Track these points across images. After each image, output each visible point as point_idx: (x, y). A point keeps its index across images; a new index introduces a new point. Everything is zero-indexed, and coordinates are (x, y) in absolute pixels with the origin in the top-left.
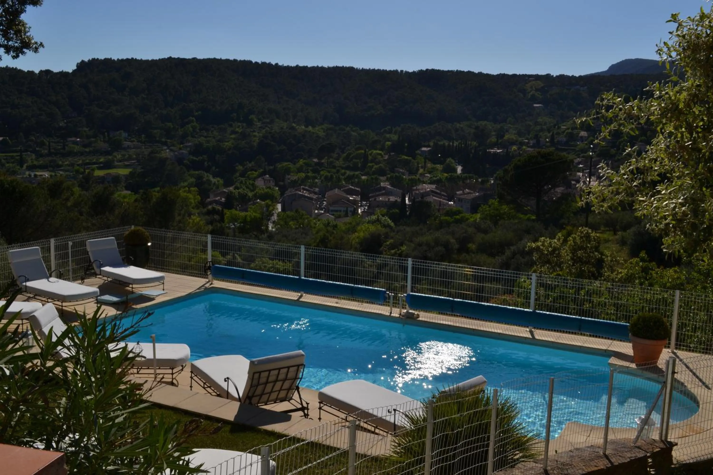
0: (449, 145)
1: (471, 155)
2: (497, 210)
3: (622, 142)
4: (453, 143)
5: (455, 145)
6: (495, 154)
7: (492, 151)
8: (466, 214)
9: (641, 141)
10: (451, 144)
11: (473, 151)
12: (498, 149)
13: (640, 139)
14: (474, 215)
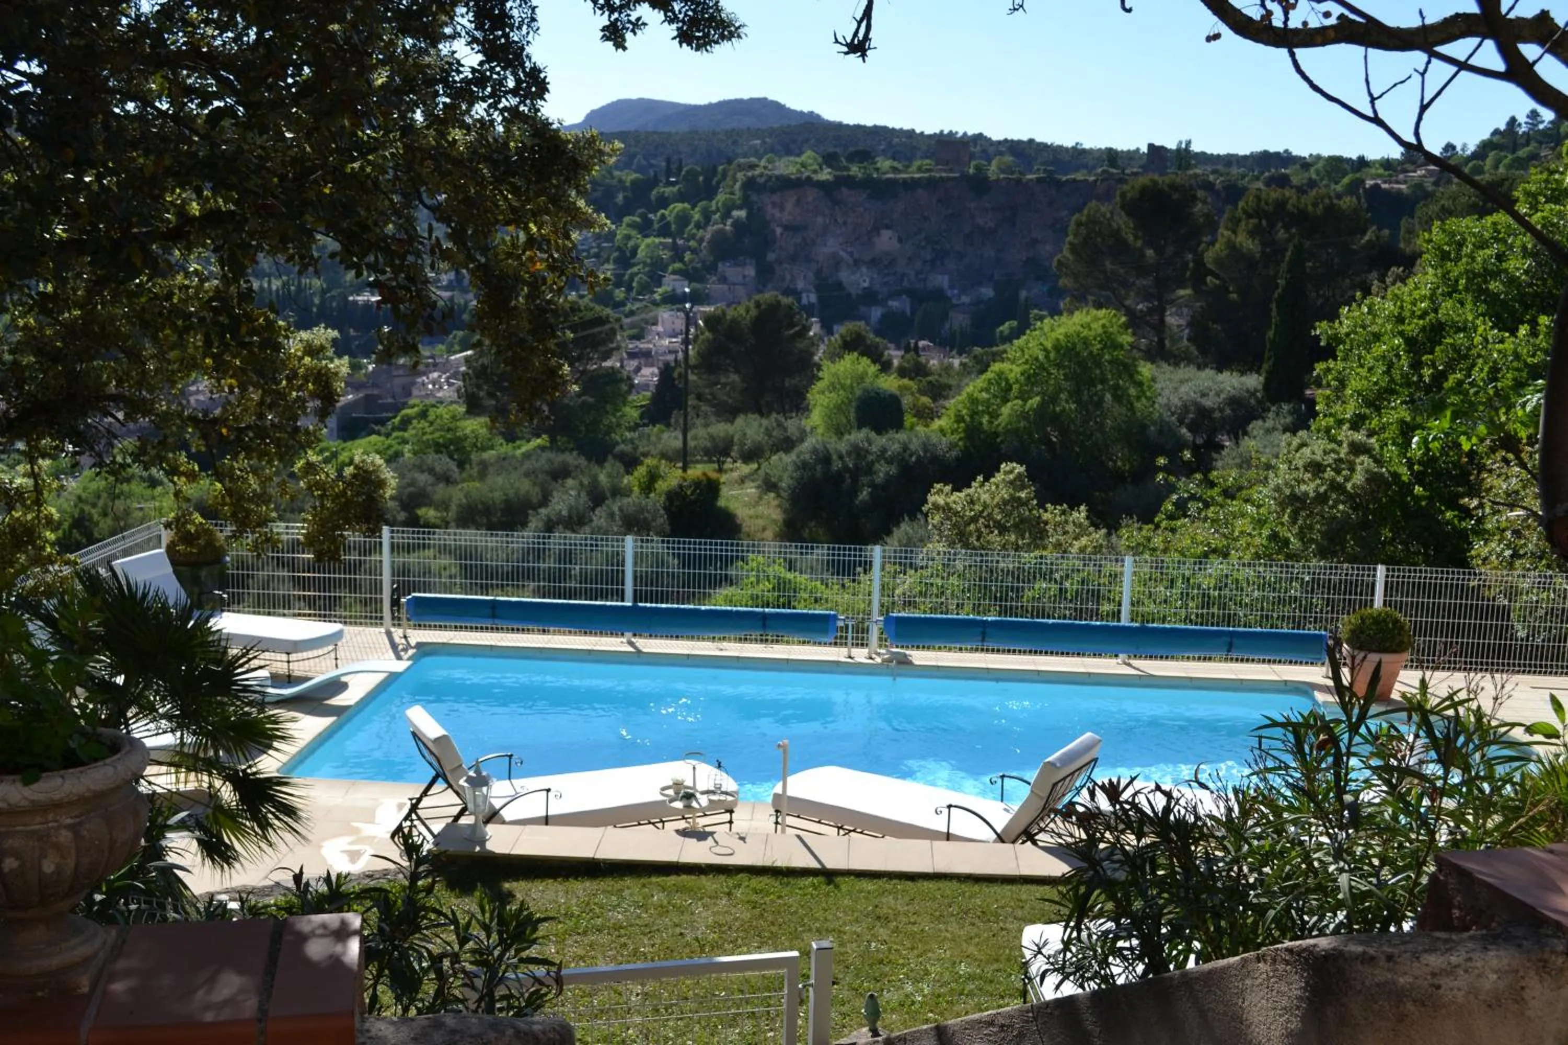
0: (261, 287)
1: (315, 310)
2: (449, 430)
3: (637, 274)
4: (269, 282)
5: (274, 287)
6: (367, 304)
7: (359, 298)
8: (331, 443)
9: (674, 272)
10: (266, 285)
11: (316, 301)
12: (373, 295)
13: (670, 268)
14: (349, 444)
